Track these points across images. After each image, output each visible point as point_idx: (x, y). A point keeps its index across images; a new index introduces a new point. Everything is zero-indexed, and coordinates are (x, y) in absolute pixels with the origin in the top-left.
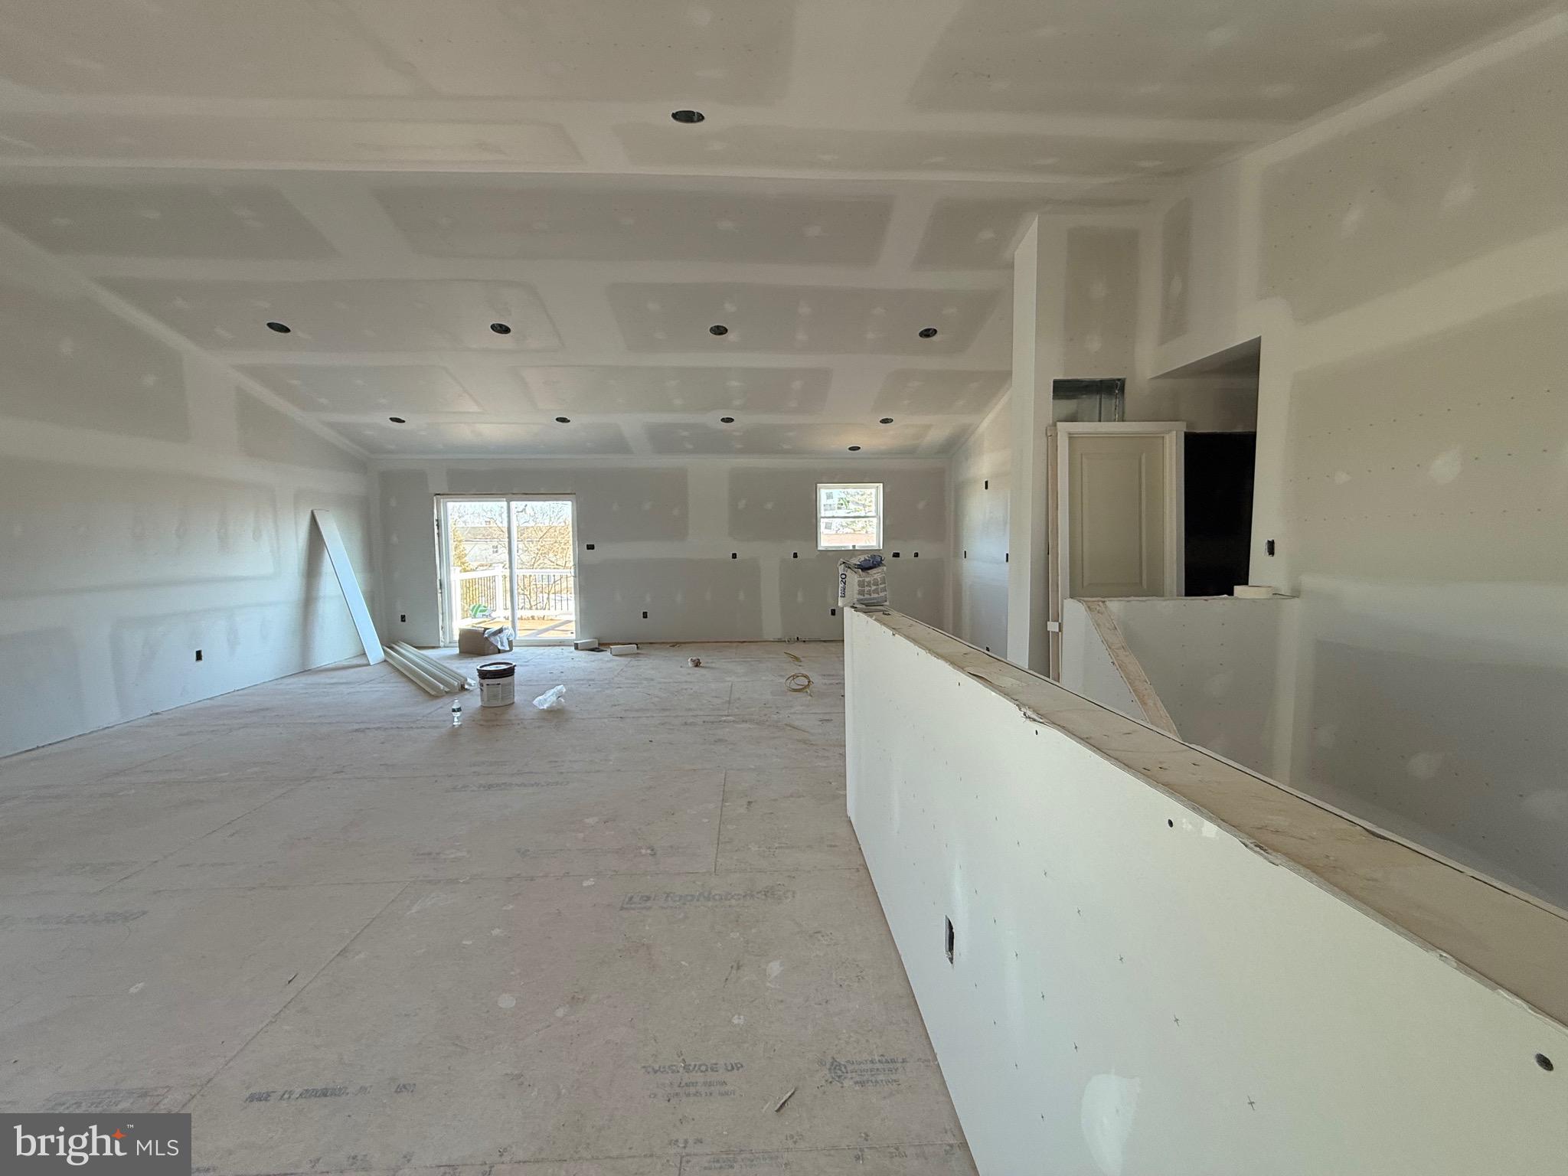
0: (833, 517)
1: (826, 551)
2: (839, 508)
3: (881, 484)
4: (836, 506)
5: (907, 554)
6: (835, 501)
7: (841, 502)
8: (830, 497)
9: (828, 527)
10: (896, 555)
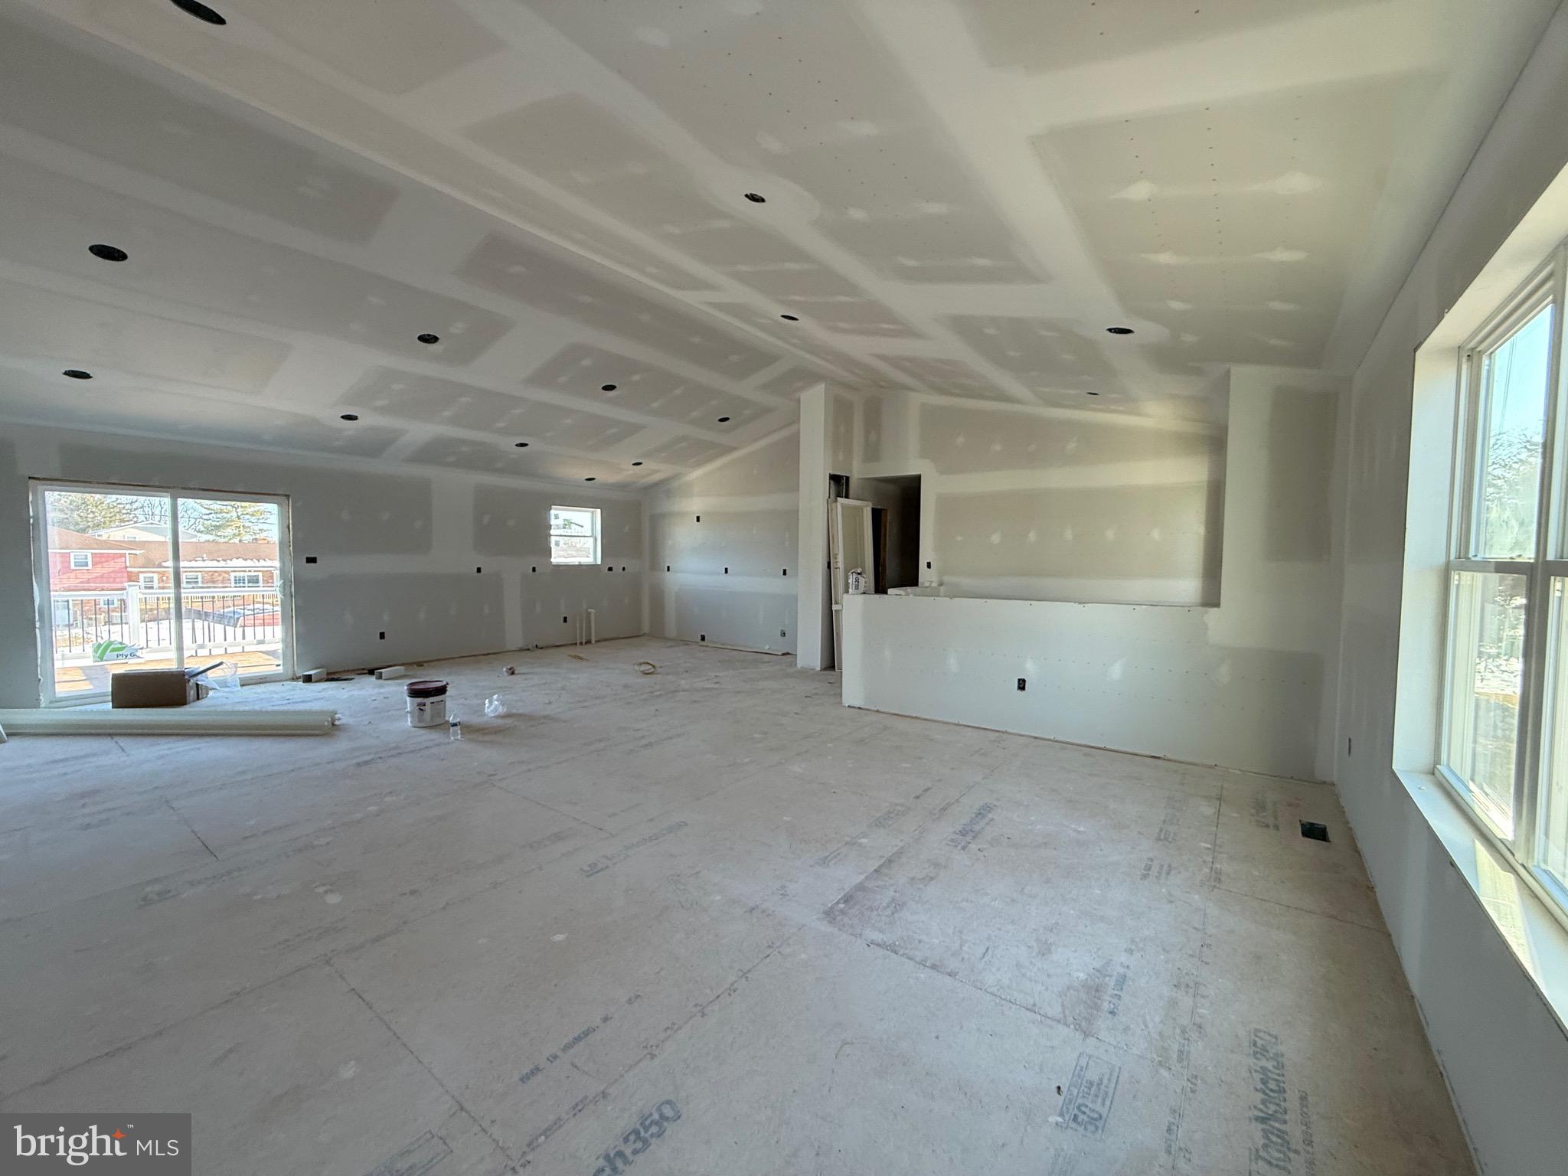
0: (561, 536)
1: (558, 566)
2: (564, 528)
3: (599, 511)
4: (562, 526)
5: (617, 569)
6: (560, 522)
7: (566, 522)
8: (559, 516)
9: (557, 544)
10: (610, 569)
